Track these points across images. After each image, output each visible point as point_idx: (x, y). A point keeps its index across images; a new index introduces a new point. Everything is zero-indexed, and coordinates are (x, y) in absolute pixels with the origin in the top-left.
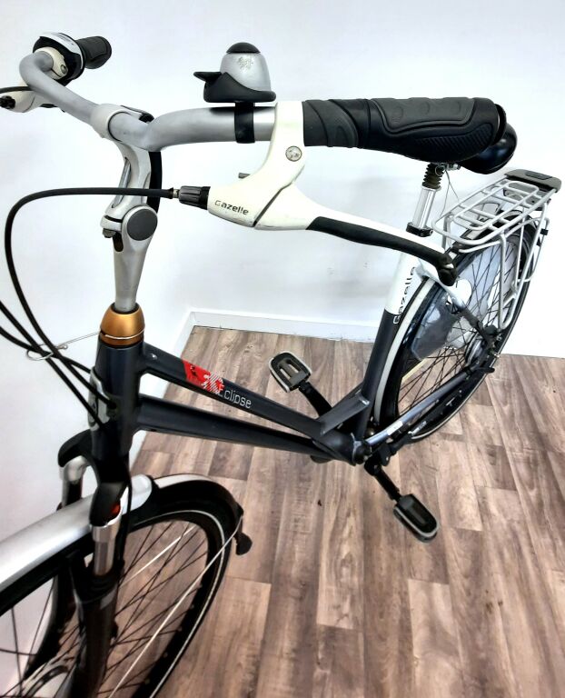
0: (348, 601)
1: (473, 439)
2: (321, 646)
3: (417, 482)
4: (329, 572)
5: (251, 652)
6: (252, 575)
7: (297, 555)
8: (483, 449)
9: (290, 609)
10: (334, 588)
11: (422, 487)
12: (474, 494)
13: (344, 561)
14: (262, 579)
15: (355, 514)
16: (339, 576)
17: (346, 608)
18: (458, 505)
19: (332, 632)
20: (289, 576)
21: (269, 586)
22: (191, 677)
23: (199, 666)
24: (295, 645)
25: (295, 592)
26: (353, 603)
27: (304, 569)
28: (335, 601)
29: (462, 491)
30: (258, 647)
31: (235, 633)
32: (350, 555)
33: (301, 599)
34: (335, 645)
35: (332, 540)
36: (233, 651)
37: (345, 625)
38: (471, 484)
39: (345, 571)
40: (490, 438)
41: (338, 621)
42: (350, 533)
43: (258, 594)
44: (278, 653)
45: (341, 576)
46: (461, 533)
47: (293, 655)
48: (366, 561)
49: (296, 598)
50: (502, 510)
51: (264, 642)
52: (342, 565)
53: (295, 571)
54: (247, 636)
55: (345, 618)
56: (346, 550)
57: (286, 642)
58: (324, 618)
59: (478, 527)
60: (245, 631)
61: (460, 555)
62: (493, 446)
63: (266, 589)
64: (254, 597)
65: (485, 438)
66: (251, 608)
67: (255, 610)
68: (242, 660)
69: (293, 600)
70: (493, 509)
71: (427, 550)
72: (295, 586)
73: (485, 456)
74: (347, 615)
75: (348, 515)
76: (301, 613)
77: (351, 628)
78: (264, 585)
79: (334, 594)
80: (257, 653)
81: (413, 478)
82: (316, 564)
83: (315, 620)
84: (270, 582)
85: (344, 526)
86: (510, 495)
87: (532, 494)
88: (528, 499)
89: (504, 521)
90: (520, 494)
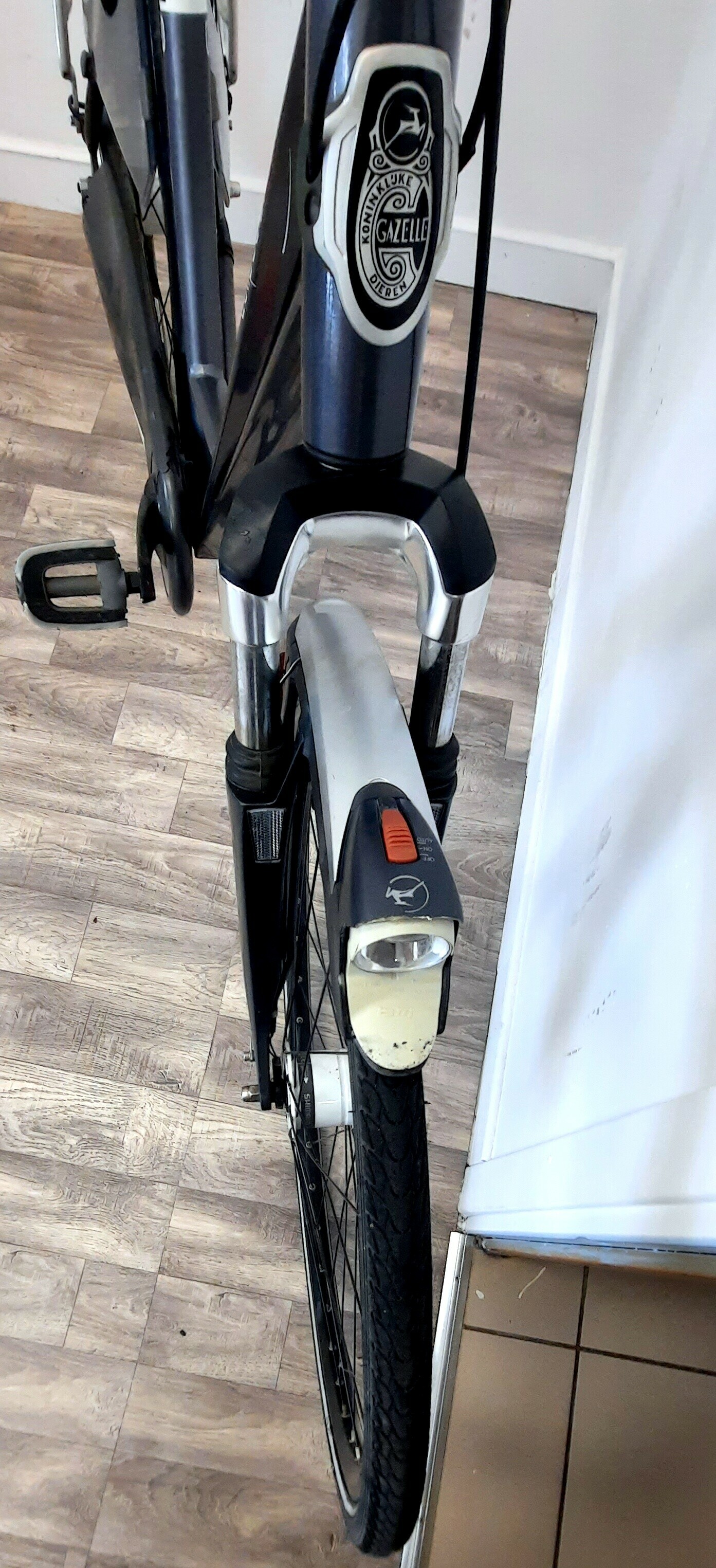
0: (55, 526)
2: (11, 487)
3: (206, 664)
4: (92, 508)
5: (21, 408)
9: (55, 454)
10: (72, 511)
11: (196, 672)
12: (173, 754)
13: (104, 529)
14: (99, 423)
16: (86, 519)
17: (46, 523)
18: (158, 719)
19: (22, 502)
20: (96, 456)
21: (89, 432)
22: (12, 349)
23: (22, 357)
24: (17, 457)
25: (75, 463)
26: (51, 531)
27: (102, 476)
28: (56, 510)
29: (180, 734)
30: (24, 417)
31: (43, 392)
33: (66, 469)
34: (10, 504)
36: (27, 391)
37: (29, 517)
38: (190, 756)
39: (91, 528)
41: (34, 510)
43: (82, 418)
44: (14, 439)
45: (86, 522)
46: (115, 708)
47: (9, 454)
49: (68, 462)
50: (139, 791)
51: (30, 424)
52: (98, 524)
53: (101, 464)
54: (38, 406)
55: (36, 519)
57: (24, 448)
58: (41, 494)
59: (118, 738)
60: (43, 403)
61: (84, 694)
63: (86, 427)
64: (80, 414)
66: (68, 410)
67: (63, 414)
68: (16, 400)
69: (66, 458)
70: (144, 777)
71: (97, 649)
72: (81, 464)
74: (38, 521)
76: (50, 466)
77: (24, 525)
78: (92, 426)
79: (66, 509)
80: (20, 416)
81: (213, 661)
82: (104, 493)
83: (39, 483)
84: (93, 433)
86: (163, 818)
87: (159, 858)
88: (150, 846)
89: (122, 786)
90: (163, 836)
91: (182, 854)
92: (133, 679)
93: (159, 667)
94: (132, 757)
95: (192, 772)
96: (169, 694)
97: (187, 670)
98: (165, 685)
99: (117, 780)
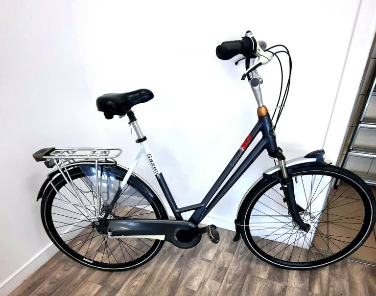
1: (215, 263)
3: (179, 271)
4: (125, 288)
6: (97, 282)
7: (116, 280)
8: (217, 267)
9: (105, 294)
10: (125, 293)
11: (181, 273)
12: (202, 279)
13: (133, 286)
14: (99, 284)
15: (146, 274)
16: (129, 290)
18: (192, 281)
20: (110, 286)
21: (101, 286)
25: (110, 290)
27: (117, 285)
29: (197, 277)
32: (137, 285)
33: (111, 292)
35: (132, 280)
38: (203, 276)
39: (132, 289)
40: (224, 264)
42: (141, 279)
43: (96, 287)
46: (186, 289)
48: (141, 288)
49: (109, 292)
50: (210, 287)
53: (113, 285)
56: (135, 284)
59: (195, 289)
62: (223, 267)
63: (99, 287)
64: (94, 288)
65: (222, 263)
66: (91, 290)
69: (107, 292)
70: (207, 285)
71: (169, 291)
73: (217, 269)
75: (144, 274)
82: (122, 284)
85: (140, 277)
86: (218, 283)
87: (228, 285)
88: (225, 286)
89: (208, 290)
90: (223, 284)
91: (228, 281)
92: (179, 285)
93: (177, 279)
94: (201, 287)
95: (207, 276)
96: (185, 278)
97: (180, 274)
98: (183, 279)
99: (207, 291)
